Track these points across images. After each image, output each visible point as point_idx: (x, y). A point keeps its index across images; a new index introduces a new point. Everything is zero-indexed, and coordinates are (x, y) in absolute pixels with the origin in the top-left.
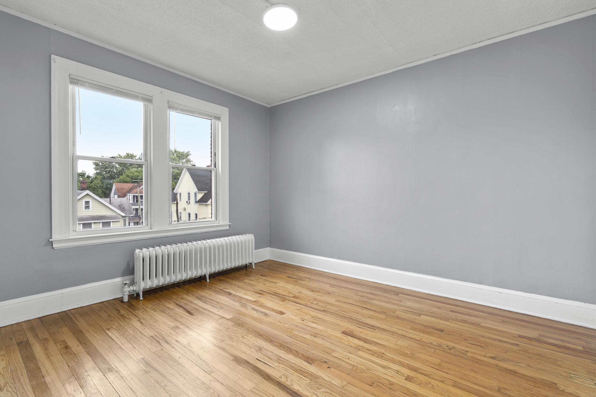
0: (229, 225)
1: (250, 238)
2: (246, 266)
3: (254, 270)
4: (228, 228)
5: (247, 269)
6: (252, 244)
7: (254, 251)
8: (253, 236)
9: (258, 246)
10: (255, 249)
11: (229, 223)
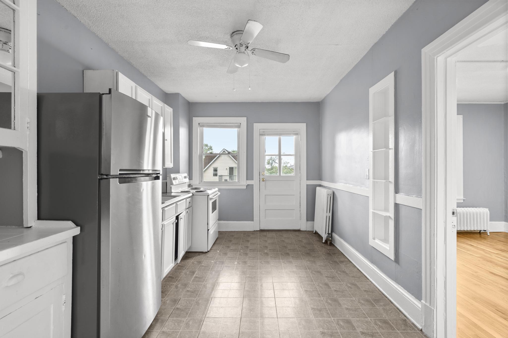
0: (464, 199)
1: (485, 211)
2: (480, 232)
3: (489, 236)
4: (462, 201)
5: (481, 234)
6: (487, 215)
7: (489, 222)
8: (488, 211)
9: (492, 219)
10: (490, 220)
11: (464, 198)
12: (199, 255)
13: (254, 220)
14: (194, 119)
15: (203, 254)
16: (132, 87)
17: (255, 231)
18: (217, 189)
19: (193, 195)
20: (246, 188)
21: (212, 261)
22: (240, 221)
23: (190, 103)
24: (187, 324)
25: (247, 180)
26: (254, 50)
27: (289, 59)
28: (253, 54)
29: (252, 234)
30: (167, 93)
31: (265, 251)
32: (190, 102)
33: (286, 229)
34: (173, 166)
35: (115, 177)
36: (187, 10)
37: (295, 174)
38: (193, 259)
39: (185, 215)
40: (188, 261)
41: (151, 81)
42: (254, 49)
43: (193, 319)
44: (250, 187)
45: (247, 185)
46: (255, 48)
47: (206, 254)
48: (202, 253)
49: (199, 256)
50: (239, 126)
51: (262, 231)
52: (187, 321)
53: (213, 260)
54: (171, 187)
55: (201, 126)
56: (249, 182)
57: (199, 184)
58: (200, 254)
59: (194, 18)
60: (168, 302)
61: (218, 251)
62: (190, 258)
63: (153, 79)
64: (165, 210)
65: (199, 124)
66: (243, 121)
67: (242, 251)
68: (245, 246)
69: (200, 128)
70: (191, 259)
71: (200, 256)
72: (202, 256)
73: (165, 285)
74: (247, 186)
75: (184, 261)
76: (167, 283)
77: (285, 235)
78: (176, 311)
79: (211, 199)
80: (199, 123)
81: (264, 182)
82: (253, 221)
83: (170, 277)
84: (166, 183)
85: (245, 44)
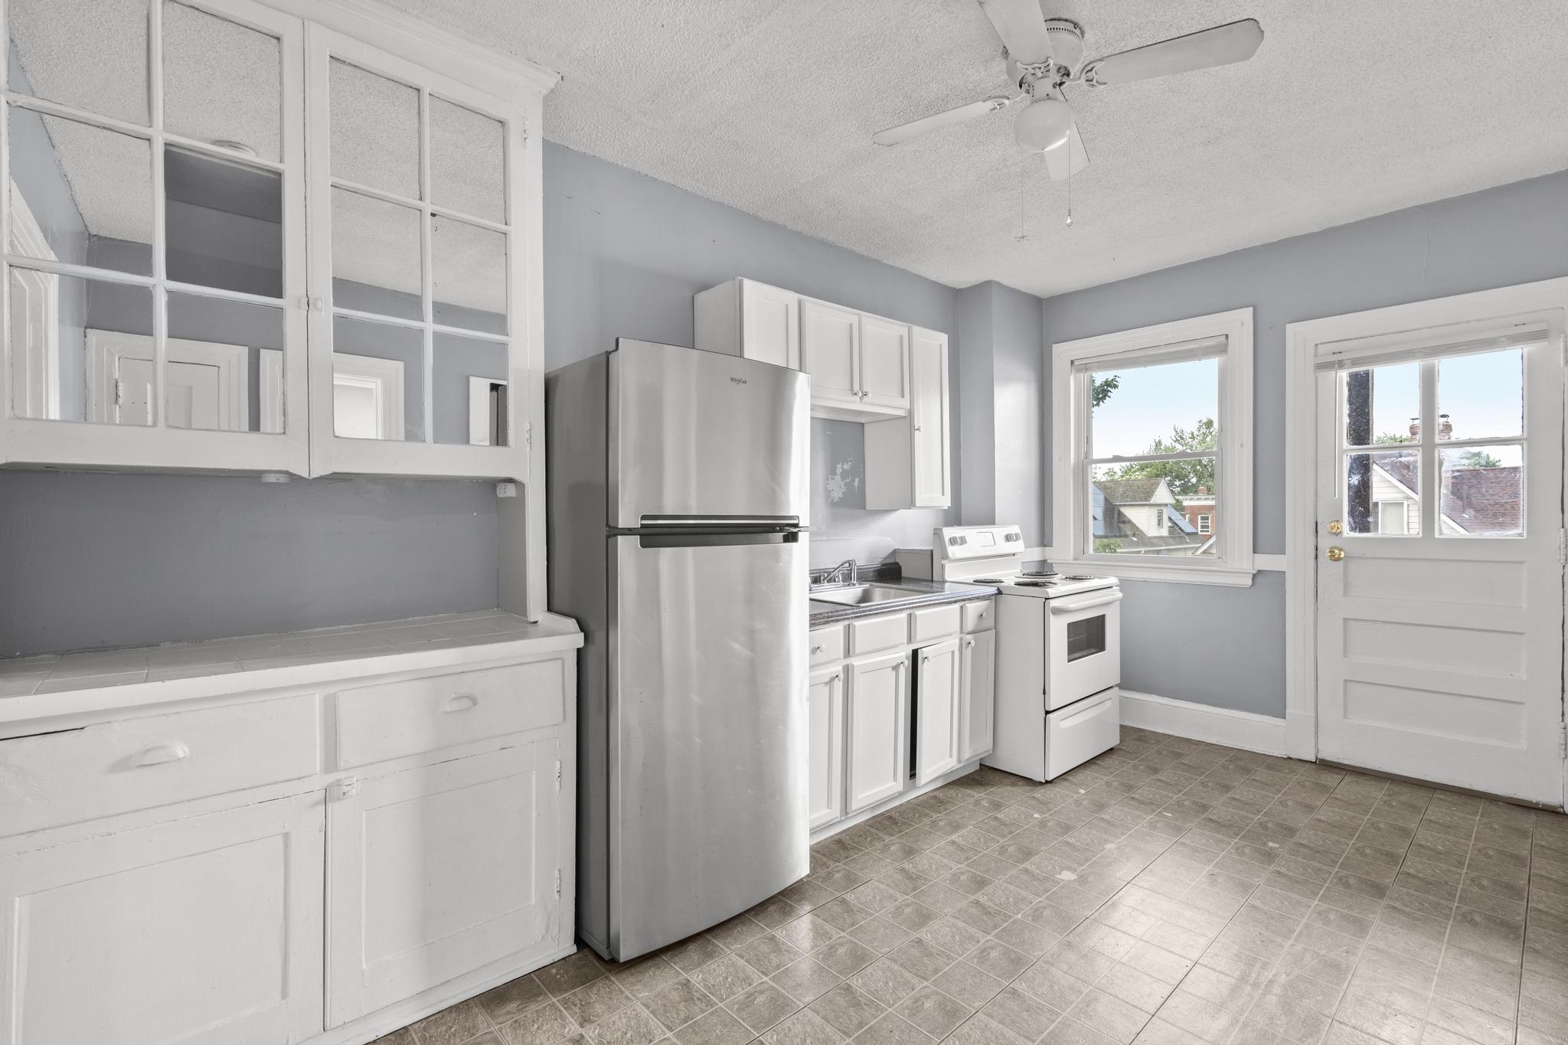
12: (1013, 785)
13: (1287, 714)
14: (1057, 349)
15: (1030, 785)
16: (787, 306)
17: (1290, 758)
18: (1112, 580)
19: (1000, 592)
20: (1251, 584)
21: (1036, 815)
22: (1227, 708)
23: (1044, 302)
24: (832, 947)
25: (1254, 552)
26: (1091, 70)
27: (1262, 32)
28: (1093, 85)
29: (1270, 767)
30: (961, 289)
31: (1271, 844)
32: (1045, 297)
33: (1467, 786)
34: (950, 505)
35: (629, 532)
36: (842, 57)
37: (1528, 532)
38: (986, 790)
39: (953, 652)
40: (969, 791)
41: (897, 268)
42: (1088, 69)
43: (855, 943)
44: (1269, 583)
45: (1254, 572)
46: (1086, 63)
47: (1035, 788)
48: (1029, 781)
49: (1009, 788)
50: (1220, 347)
51: (1325, 765)
52: (837, 942)
53: (1041, 813)
54: (943, 567)
55: (1079, 371)
56: (1267, 562)
57: (1075, 559)
58: (1019, 784)
59: (873, 67)
60: (837, 876)
61: (1082, 791)
62: (979, 786)
63: (899, 263)
64: (854, 626)
65: (1072, 362)
66: (1239, 323)
67: (1170, 815)
68: (1194, 803)
69: (1077, 375)
70: (982, 789)
71: (1015, 789)
72: (1020, 791)
73: (864, 832)
74: (1254, 575)
75: (957, 789)
76: (873, 830)
77: (1438, 810)
78: (836, 904)
79: (1057, 611)
80: (1073, 359)
81: (1340, 563)
82: (1285, 718)
83: (890, 817)
84: (930, 552)
85: (1040, 68)
